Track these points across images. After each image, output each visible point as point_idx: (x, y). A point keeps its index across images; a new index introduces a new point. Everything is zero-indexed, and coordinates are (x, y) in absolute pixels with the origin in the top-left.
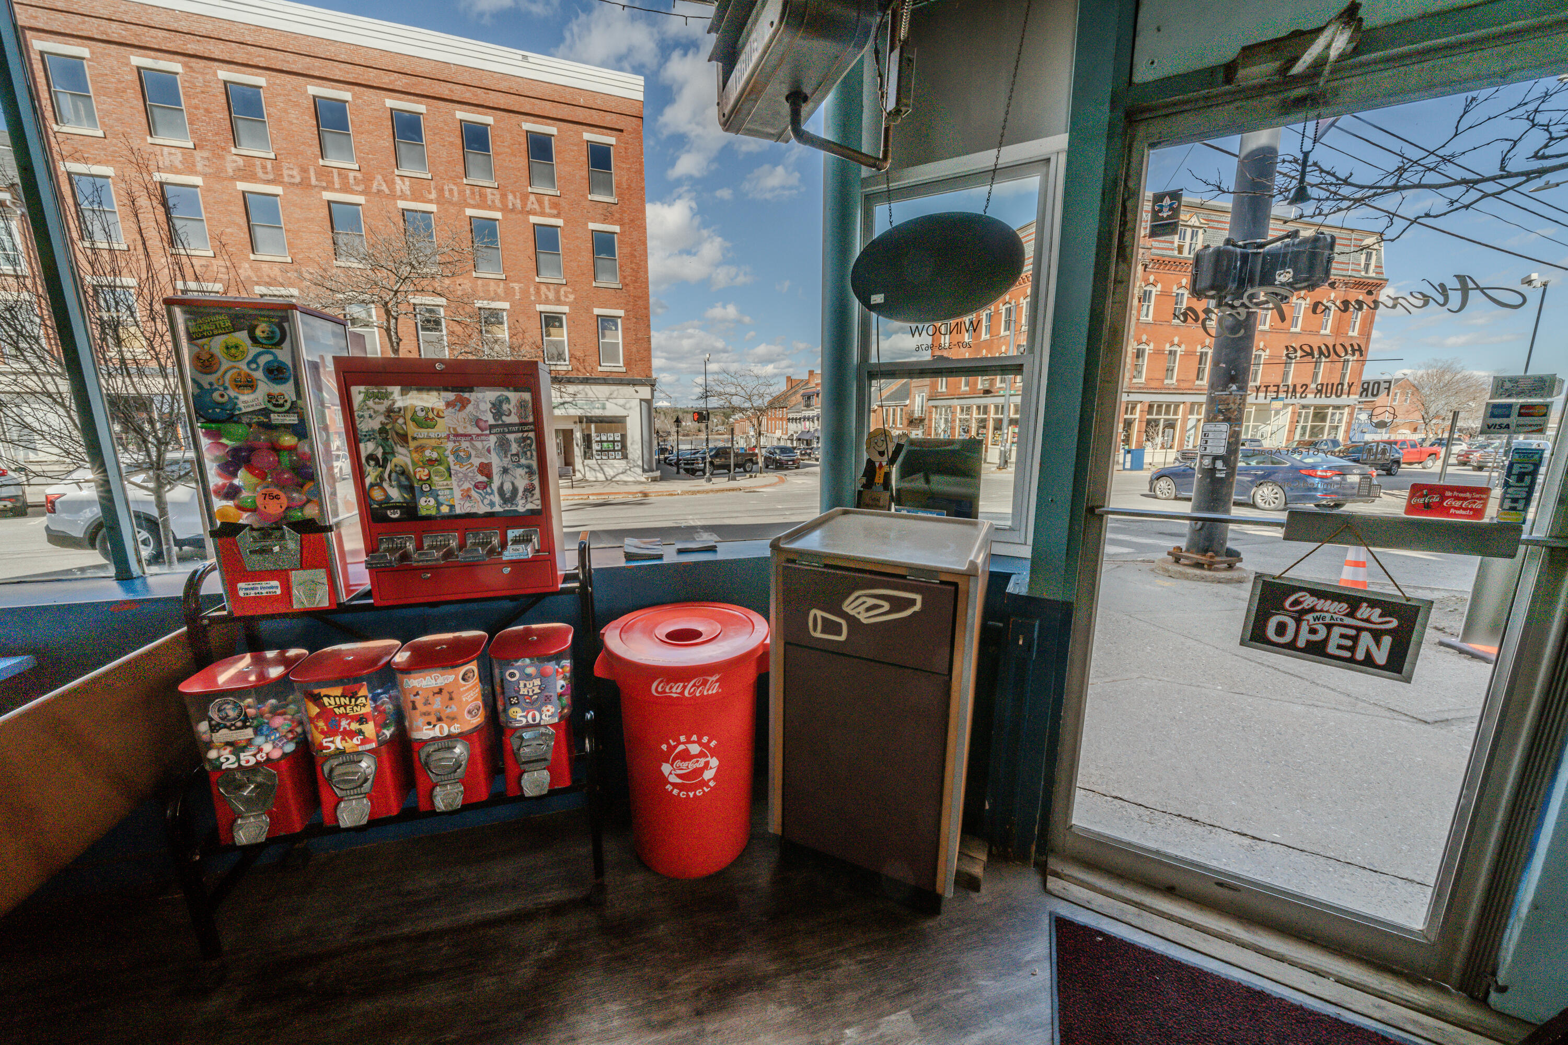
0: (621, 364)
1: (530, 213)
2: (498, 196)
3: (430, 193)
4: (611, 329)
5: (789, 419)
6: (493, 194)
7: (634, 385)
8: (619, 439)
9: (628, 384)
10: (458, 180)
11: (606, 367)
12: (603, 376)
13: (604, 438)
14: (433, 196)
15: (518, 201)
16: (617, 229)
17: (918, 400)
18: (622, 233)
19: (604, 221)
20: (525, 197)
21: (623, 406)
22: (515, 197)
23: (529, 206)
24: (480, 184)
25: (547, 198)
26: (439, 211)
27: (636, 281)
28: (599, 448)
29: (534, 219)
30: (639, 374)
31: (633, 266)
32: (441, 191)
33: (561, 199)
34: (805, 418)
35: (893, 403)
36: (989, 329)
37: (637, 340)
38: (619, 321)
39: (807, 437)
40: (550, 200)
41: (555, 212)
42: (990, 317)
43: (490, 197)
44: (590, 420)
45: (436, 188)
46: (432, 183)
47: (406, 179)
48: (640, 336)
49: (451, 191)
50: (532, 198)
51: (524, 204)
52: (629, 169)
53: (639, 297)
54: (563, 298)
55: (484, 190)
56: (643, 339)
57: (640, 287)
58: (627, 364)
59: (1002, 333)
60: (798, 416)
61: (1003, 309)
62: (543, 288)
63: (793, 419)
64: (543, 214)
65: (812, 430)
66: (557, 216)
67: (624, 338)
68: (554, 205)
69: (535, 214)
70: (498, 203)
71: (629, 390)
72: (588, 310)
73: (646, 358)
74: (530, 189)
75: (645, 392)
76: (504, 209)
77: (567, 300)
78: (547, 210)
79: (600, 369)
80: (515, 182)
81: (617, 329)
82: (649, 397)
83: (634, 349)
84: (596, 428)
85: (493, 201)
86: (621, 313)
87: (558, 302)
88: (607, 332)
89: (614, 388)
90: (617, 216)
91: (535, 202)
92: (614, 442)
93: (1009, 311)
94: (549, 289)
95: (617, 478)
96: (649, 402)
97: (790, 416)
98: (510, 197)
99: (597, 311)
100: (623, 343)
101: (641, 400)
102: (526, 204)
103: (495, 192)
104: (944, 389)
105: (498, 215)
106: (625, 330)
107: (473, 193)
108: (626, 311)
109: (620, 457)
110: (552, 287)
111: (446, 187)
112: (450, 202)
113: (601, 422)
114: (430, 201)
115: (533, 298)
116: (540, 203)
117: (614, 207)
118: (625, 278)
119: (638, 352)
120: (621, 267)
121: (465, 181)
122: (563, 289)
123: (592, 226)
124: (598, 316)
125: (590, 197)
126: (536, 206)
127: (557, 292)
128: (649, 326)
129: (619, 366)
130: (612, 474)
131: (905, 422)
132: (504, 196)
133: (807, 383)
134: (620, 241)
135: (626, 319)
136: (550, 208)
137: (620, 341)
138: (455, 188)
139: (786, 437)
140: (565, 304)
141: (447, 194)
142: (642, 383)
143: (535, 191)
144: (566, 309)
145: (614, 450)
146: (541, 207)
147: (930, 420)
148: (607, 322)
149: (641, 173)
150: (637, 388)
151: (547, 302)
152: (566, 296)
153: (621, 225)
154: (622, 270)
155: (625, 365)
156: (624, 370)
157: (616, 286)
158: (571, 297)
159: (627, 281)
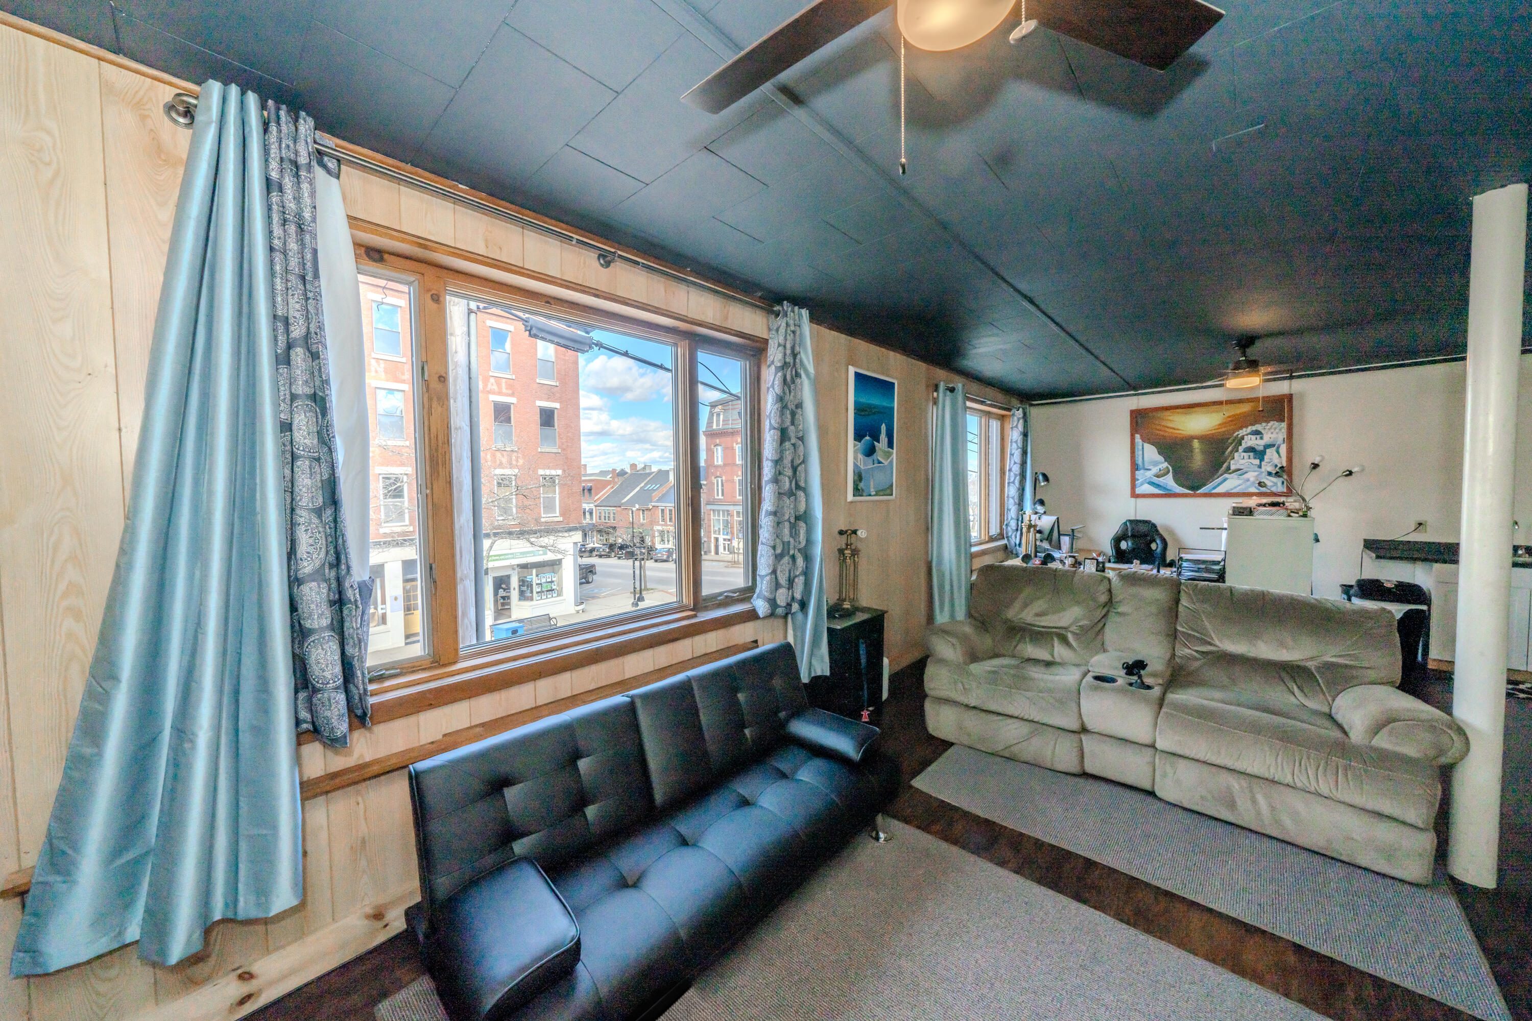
0: (558, 514)
1: (490, 392)
3: (403, 374)
4: (549, 486)
7: (568, 531)
8: (555, 579)
9: (564, 532)
11: (545, 517)
13: (541, 580)
16: (557, 405)
18: (561, 409)
19: (548, 400)
20: (487, 380)
21: (560, 551)
23: (489, 387)
25: (504, 380)
27: (571, 447)
28: (539, 590)
29: (493, 398)
30: (572, 522)
31: (569, 434)
33: (515, 381)
37: (571, 494)
38: (557, 479)
40: (506, 382)
41: (510, 392)
44: (526, 566)
47: (381, 362)
48: (572, 490)
50: (492, 380)
51: (486, 386)
52: (568, 361)
53: (574, 459)
54: (514, 463)
56: (577, 492)
57: (575, 451)
58: (563, 514)
62: (498, 454)
64: (500, 393)
66: (512, 395)
67: (560, 493)
68: (509, 386)
69: (494, 393)
71: (565, 537)
72: (535, 471)
73: (579, 508)
74: (490, 373)
75: (577, 536)
77: (518, 464)
78: (504, 390)
79: (541, 520)
81: (553, 485)
82: (580, 540)
83: (569, 501)
84: (535, 572)
86: (559, 472)
87: (510, 465)
88: (546, 489)
90: (558, 395)
91: (495, 384)
92: (551, 582)
94: (503, 456)
96: (580, 544)
99: (541, 472)
100: (560, 497)
101: (573, 543)
106: (561, 486)
108: (564, 471)
109: (558, 595)
110: (505, 453)
113: (539, 567)
114: (403, 382)
115: (489, 463)
116: (499, 385)
117: (556, 389)
118: (562, 444)
119: (573, 503)
120: (560, 435)
122: (514, 455)
123: (539, 403)
124: (541, 476)
125: (538, 381)
126: (495, 387)
127: (510, 457)
129: (556, 516)
134: (559, 416)
135: (562, 477)
136: (507, 389)
137: (557, 496)
140: (514, 467)
142: (575, 529)
143: (495, 375)
144: (516, 472)
145: (551, 590)
146: (500, 388)
148: (549, 481)
150: (570, 533)
151: (501, 465)
152: (517, 461)
153: (560, 403)
154: (560, 438)
155: (561, 515)
156: (561, 519)
157: (555, 451)
158: (521, 462)
159: (564, 447)
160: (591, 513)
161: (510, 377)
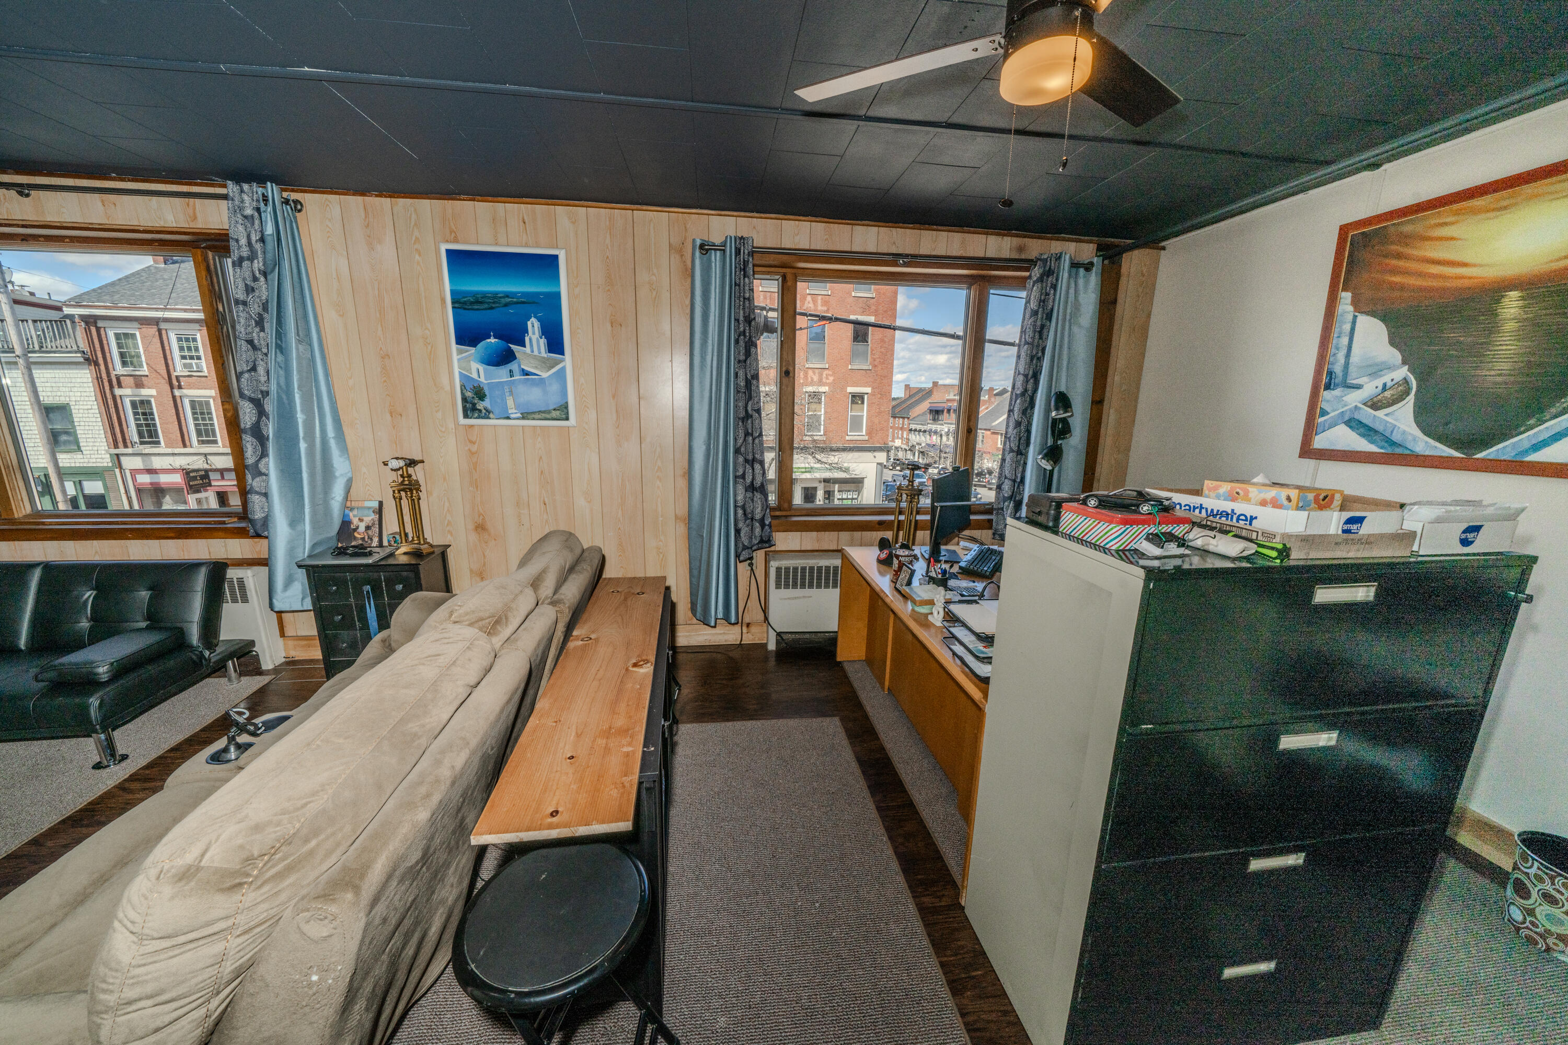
0: (864, 433)
4: (857, 404)
5: (911, 430)
7: (874, 451)
8: (857, 496)
9: (869, 451)
11: (852, 436)
12: (849, 445)
13: (844, 495)
16: (871, 318)
19: (863, 313)
20: (804, 299)
21: (862, 470)
23: (806, 305)
25: (820, 297)
27: (883, 363)
30: (878, 441)
31: (883, 350)
33: (831, 297)
34: (930, 431)
37: (879, 413)
38: (866, 397)
40: (822, 299)
44: (832, 481)
48: (881, 408)
50: (809, 298)
53: (884, 376)
54: (824, 380)
56: (884, 411)
57: (887, 367)
58: (869, 433)
60: (923, 428)
62: (810, 372)
63: (915, 430)
66: (827, 311)
67: (868, 411)
68: (825, 303)
71: (869, 455)
72: (843, 388)
73: (885, 427)
75: (881, 457)
77: (828, 381)
78: (820, 307)
79: (847, 438)
81: (863, 404)
82: (884, 460)
83: (876, 421)
84: (839, 488)
86: (868, 390)
87: (821, 383)
88: (854, 406)
89: (858, 454)
90: (873, 307)
91: (811, 301)
92: (853, 499)
94: (814, 373)
96: (881, 464)
97: (913, 427)
99: (850, 389)
100: (868, 416)
101: (877, 463)
102: (804, 304)
106: (870, 404)
107: (765, 298)
108: (873, 388)
110: (817, 371)
113: (842, 483)
115: (804, 381)
116: (815, 302)
117: (872, 301)
118: (874, 360)
119: (880, 423)
120: (872, 350)
122: (826, 372)
124: (850, 393)
125: (853, 294)
126: (811, 305)
127: (821, 375)
129: (861, 435)
134: (874, 330)
135: (871, 395)
136: (822, 305)
137: (865, 415)
140: (824, 384)
142: (880, 449)
143: (812, 292)
144: (826, 389)
146: (815, 305)
148: (857, 398)
150: (876, 454)
151: (812, 383)
152: (827, 378)
153: (876, 318)
154: (872, 354)
155: (867, 434)
156: (866, 438)
157: (866, 367)
158: (831, 378)
159: (876, 363)
161: (825, 293)
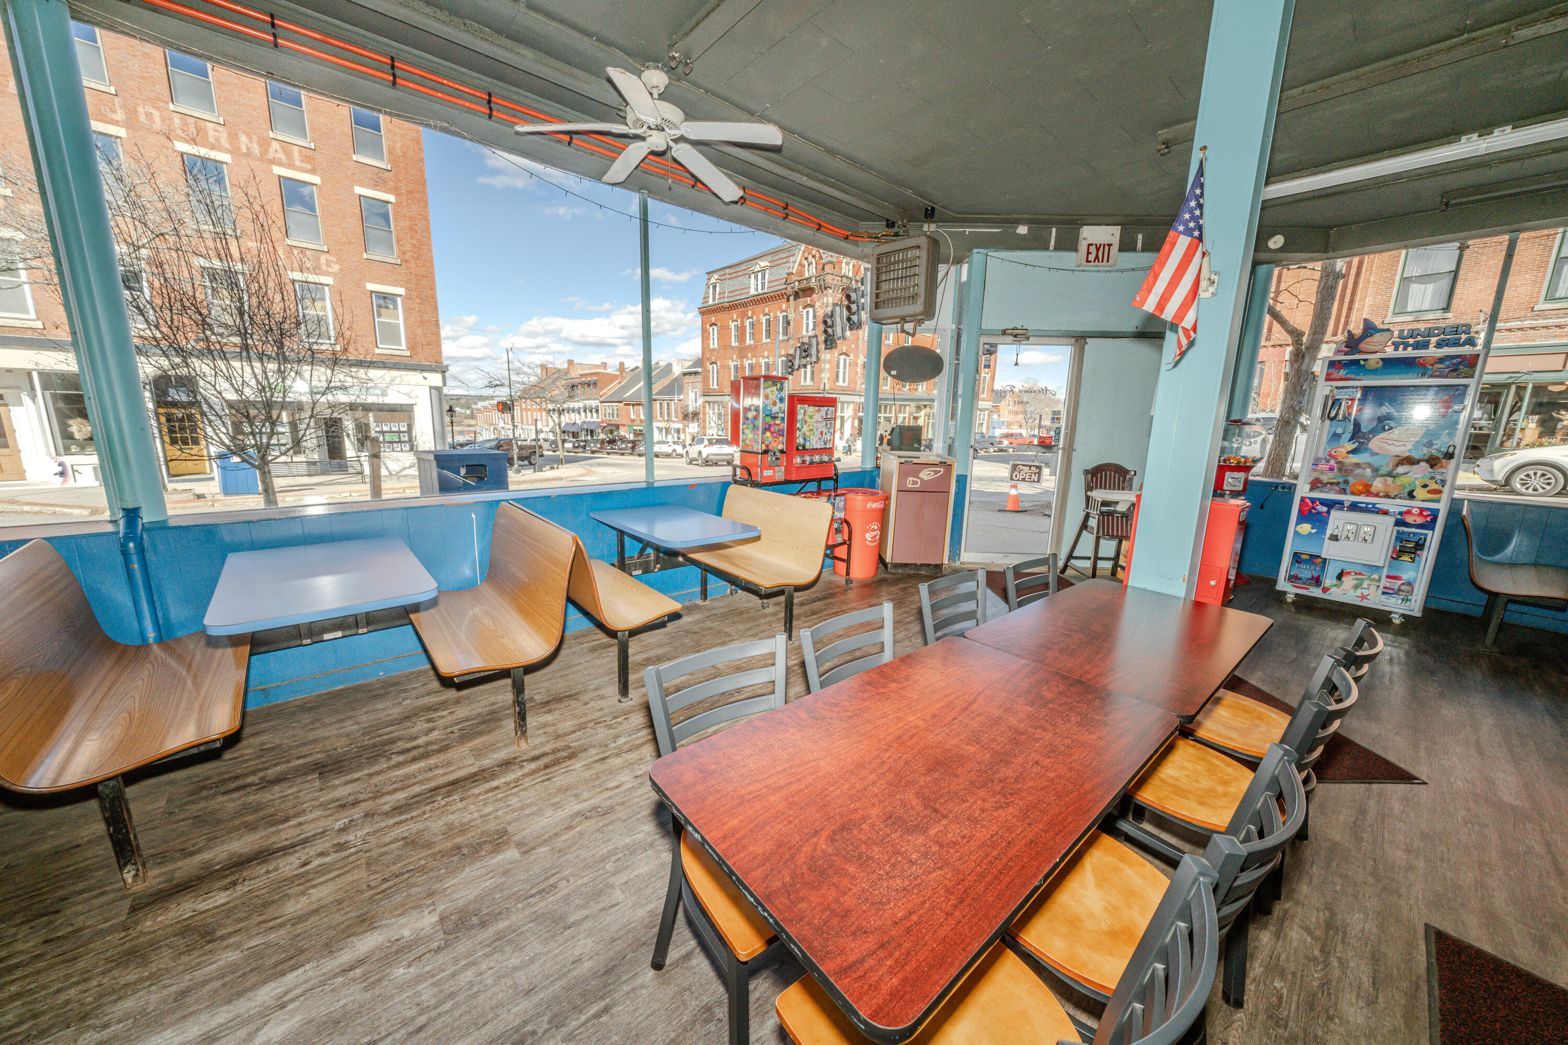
0: (404, 347)
1: (273, 162)
2: (225, 135)
3: (114, 112)
4: (387, 307)
5: (548, 411)
6: (216, 131)
7: (422, 370)
8: (405, 429)
9: (415, 370)
10: (160, 104)
11: (383, 349)
12: (383, 359)
13: (385, 429)
14: (120, 115)
15: (255, 146)
16: (392, 198)
17: (692, 396)
18: (398, 204)
19: (375, 187)
20: (265, 143)
21: (408, 395)
22: (250, 139)
23: (271, 154)
24: (197, 114)
25: (296, 148)
26: (129, 138)
27: (418, 259)
29: (278, 170)
30: (426, 359)
31: (414, 241)
32: (132, 113)
33: (316, 153)
35: (667, 397)
36: (753, 335)
37: (422, 323)
38: (399, 299)
39: (574, 429)
40: (300, 152)
41: (309, 167)
42: (752, 325)
43: (211, 133)
44: (367, 408)
45: (123, 107)
46: (116, 99)
48: (426, 318)
49: (149, 115)
50: (275, 145)
51: (265, 151)
52: (403, 136)
53: (423, 277)
54: (324, 268)
55: (202, 123)
56: (430, 322)
57: (424, 265)
58: (411, 347)
59: (764, 340)
61: (764, 319)
62: (296, 253)
63: (553, 410)
64: (291, 166)
65: (579, 422)
66: (313, 171)
67: (406, 319)
68: (306, 159)
69: (280, 164)
70: (224, 142)
71: (416, 377)
72: (359, 284)
73: (435, 342)
74: (271, 134)
75: (435, 379)
76: (234, 151)
77: (330, 270)
78: (298, 163)
79: (377, 351)
80: (249, 123)
81: (396, 308)
82: (440, 384)
83: (419, 332)
84: (375, 417)
85: (217, 139)
86: (401, 291)
87: (317, 270)
88: (383, 311)
89: (395, 373)
90: (391, 184)
91: (280, 150)
92: (399, 432)
93: (768, 321)
94: (304, 255)
95: (404, 473)
96: (438, 389)
97: (550, 407)
98: (243, 139)
99: (370, 286)
100: (406, 324)
101: (431, 387)
102: (267, 151)
103: (220, 128)
104: (715, 387)
105: (226, 157)
106: (407, 311)
107: (185, 124)
108: (407, 289)
109: (408, 448)
110: (308, 253)
111: (140, 109)
112: (149, 130)
113: (380, 410)
114: (116, 123)
116: (288, 154)
117: (387, 174)
118: (404, 253)
119: (425, 335)
120: (398, 240)
121: (171, 107)
122: (323, 258)
123: (359, 190)
124: (372, 292)
125: (355, 157)
126: (281, 155)
127: (316, 260)
128: (436, 308)
129: (402, 348)
130: (397, 469)
131: (681, 416)
132: (233, 136)
133: (567, 372)
134: (395, 213)
135: (407, 298)
136: (302, 161)
137: (401, 322)
138: (156, 114)
139: (547, 429)
140: (327, 274)
141: (142, 118)
142: (431, 370)
143: (279, 137)
144: (329, 280)
145: (400, 442)
146: (288, 158)
147: (704, 414)
148: (383, 299)
149: (419, 143)
150: (426, 374)
151: (302, 269)
152: (328, 266)
153: (396, 195)
154: (399, 244)
155: (409, 348)
156: (408, 353)
157: (393, 261)
158: (336, 268)
159: (407, 257)
160: (597, 411)
161: (305, 144)
